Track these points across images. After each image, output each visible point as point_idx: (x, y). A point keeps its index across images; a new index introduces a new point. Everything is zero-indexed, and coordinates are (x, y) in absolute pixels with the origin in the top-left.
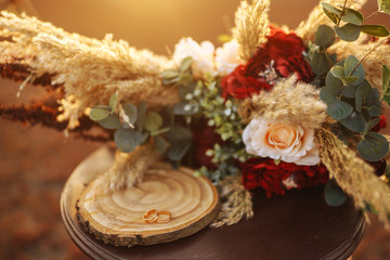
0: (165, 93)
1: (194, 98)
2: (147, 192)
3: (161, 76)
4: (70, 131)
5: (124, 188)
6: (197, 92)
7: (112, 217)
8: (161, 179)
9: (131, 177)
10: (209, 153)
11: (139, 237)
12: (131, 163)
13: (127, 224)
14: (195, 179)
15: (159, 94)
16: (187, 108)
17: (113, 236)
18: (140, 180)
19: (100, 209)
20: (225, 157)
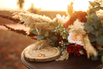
0: (50, 27)
1: (57, 28)
2: (42, 51)
3: (49, 22)
4: (28, 35)
5: (37, 49)
6: (58, 27)
7: (31, 55)
8: (47, 49)
9: (39, 47)
10: (60, 43)
11: (34, 59)
12: (40, 44)
13: (33, 56)
14: (56, 49)
15: (49, 27)
16: (55, 31)
17: (29, 58)
18: (41, 48)
19: (29, 53)
20: (65, 44)
